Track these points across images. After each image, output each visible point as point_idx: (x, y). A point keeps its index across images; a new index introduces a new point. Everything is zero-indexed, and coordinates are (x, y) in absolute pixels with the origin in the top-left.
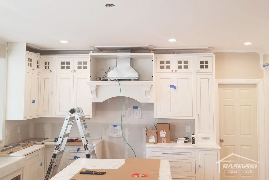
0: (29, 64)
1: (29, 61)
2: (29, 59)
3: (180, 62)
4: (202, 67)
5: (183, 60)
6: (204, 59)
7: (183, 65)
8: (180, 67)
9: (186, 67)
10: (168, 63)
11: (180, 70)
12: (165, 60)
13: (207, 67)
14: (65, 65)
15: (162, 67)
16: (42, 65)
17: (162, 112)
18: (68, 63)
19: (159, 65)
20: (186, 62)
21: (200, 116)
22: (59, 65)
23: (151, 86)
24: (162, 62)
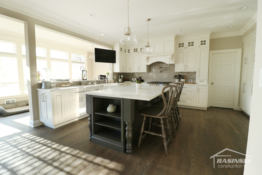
0: (121, 50)
1: (121, 49)
2: (121, 48)
3: (189, 43)
4: (202, 44)
5: (191, 41)
6: (203, 40)
7: (191, 44)
8: (189, 46)
9: (193, 45)
10: (183, 44)
11: (189, 47)
12: (181, 42)
13: (205, 44)
14: (136, 50)
15: (180, 47)
16: (127, 51)
17: (179, 69)
18: (137, 49)
19: (178, 45)
20: (193, 43)
21: (199, 70)
22: (133, 50)
23: (173, 55)
24: (180, 44)
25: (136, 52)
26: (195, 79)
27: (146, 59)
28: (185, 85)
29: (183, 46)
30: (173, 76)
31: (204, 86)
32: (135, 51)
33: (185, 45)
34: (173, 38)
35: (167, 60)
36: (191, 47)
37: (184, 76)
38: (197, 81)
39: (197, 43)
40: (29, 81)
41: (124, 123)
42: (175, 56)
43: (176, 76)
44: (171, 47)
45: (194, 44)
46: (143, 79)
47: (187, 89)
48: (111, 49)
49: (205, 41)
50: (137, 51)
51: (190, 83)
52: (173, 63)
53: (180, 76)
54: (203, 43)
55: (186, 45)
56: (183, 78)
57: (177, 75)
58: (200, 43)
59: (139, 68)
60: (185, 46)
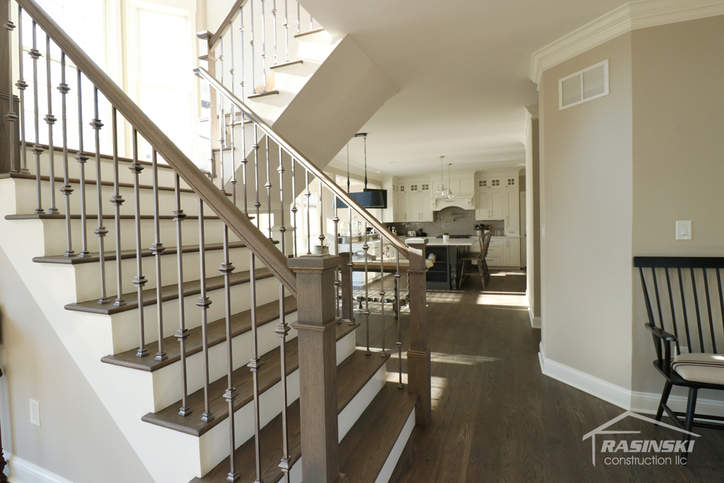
0: (394, 188)
3: (493, 181)
4: (509, 184)
5: (496, 179)
6: (511, 178)
7: (495, 183)
8: (494, 185)
9: (498, 184)
10: (485, 182)
11: (494, 187)
12: (483, 180)
13: (513, 183)
14: (414, 188)
15: (481, 185)
16: (400, 189)
17: (481, 216)
18: (416, 186)
19: (478, 183)
20: (498, 181)
21: (508, 217)
22: (410, 188)
23: (472, 199)
24: (481, 182)
25: (414, 191)
26: (503, 229)
27: (434, 202)
28: (493, 238)
29: (485, 185)
30: (473, 227)
31: (515, 238)
32: (412, 190)
33: (487, 183)
34: (473, 176)
35: (466, 205)
36: (496, 187)
37: (488, 226)
38: (506, 232)
39: (503, 182)
40: (332, 236)
41: (450, 265)
42: (477, 200)
43: (477, 226)
44: (469, 186)
45: (500, 183)
46: (425, 231)
47: (495, 241)
48: (379, 188)
49: (513, 180)
50: (416, 189)
51: (497, 235)
52: (473, 208)
53: (482, 225)
54: (511, 182)
55: (489, 183)
56: (487, 229)
57: (479, 224)
58: (507, 182)
59: (421, 215)
60: (488, 185)
